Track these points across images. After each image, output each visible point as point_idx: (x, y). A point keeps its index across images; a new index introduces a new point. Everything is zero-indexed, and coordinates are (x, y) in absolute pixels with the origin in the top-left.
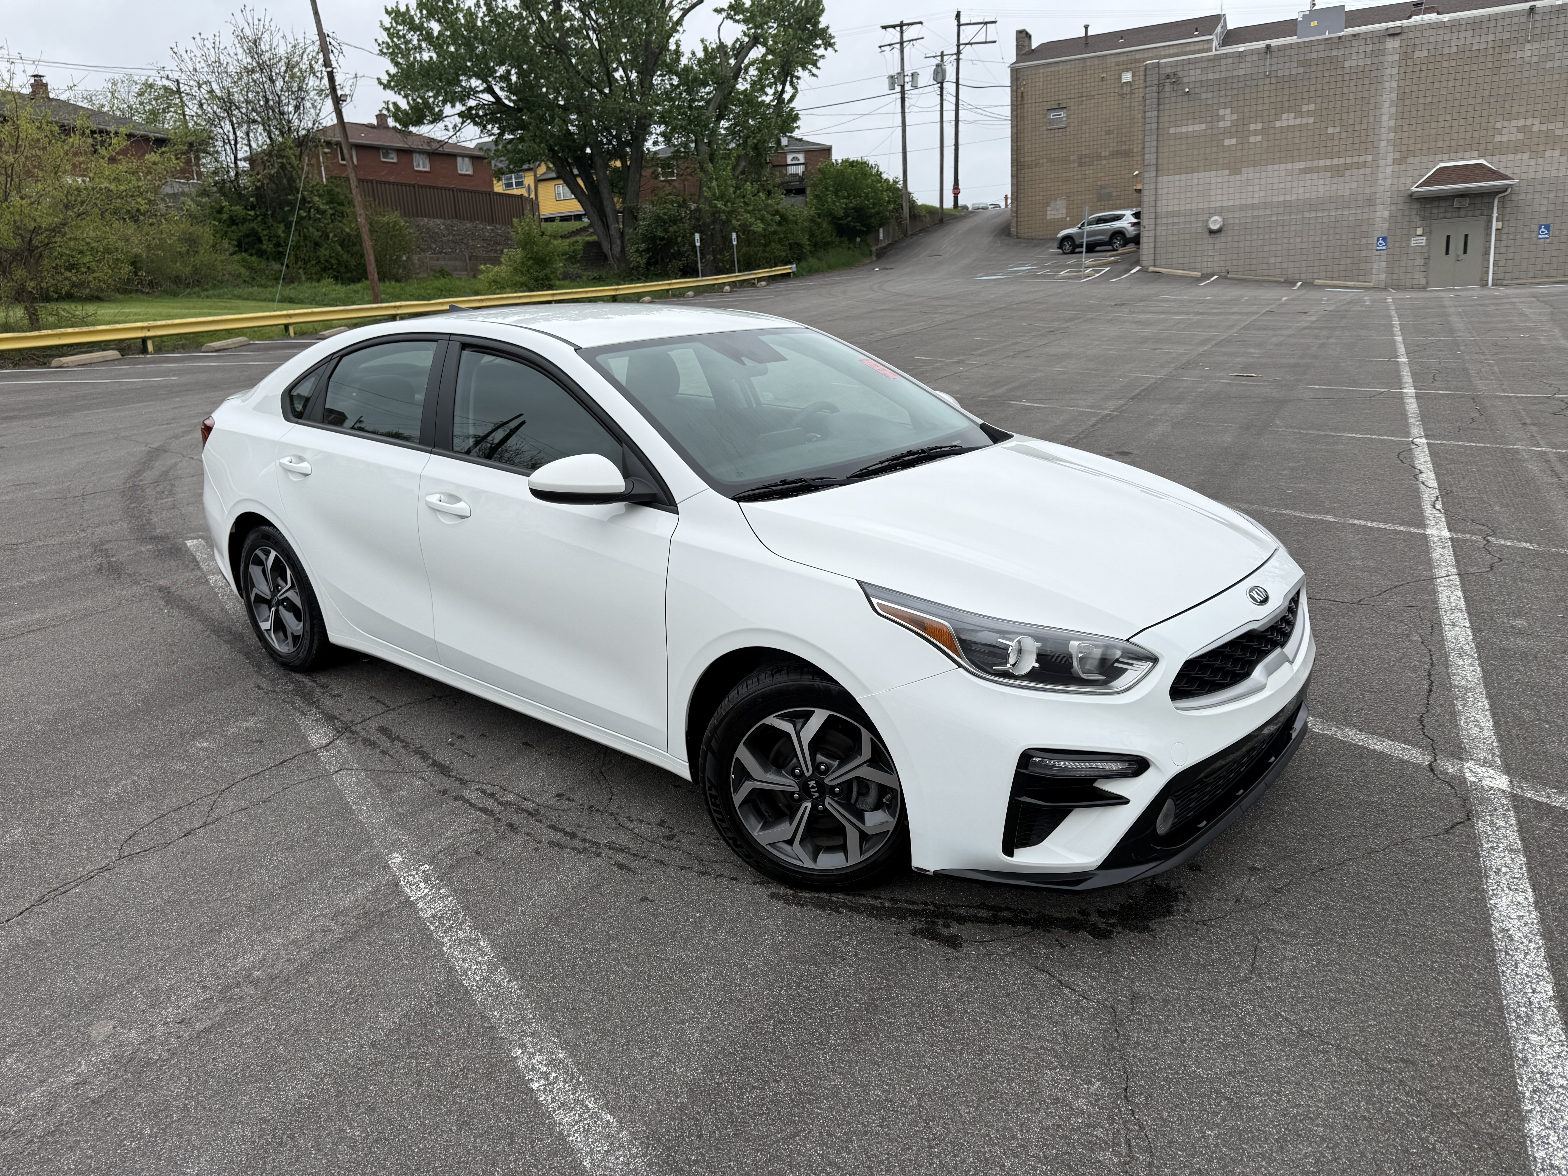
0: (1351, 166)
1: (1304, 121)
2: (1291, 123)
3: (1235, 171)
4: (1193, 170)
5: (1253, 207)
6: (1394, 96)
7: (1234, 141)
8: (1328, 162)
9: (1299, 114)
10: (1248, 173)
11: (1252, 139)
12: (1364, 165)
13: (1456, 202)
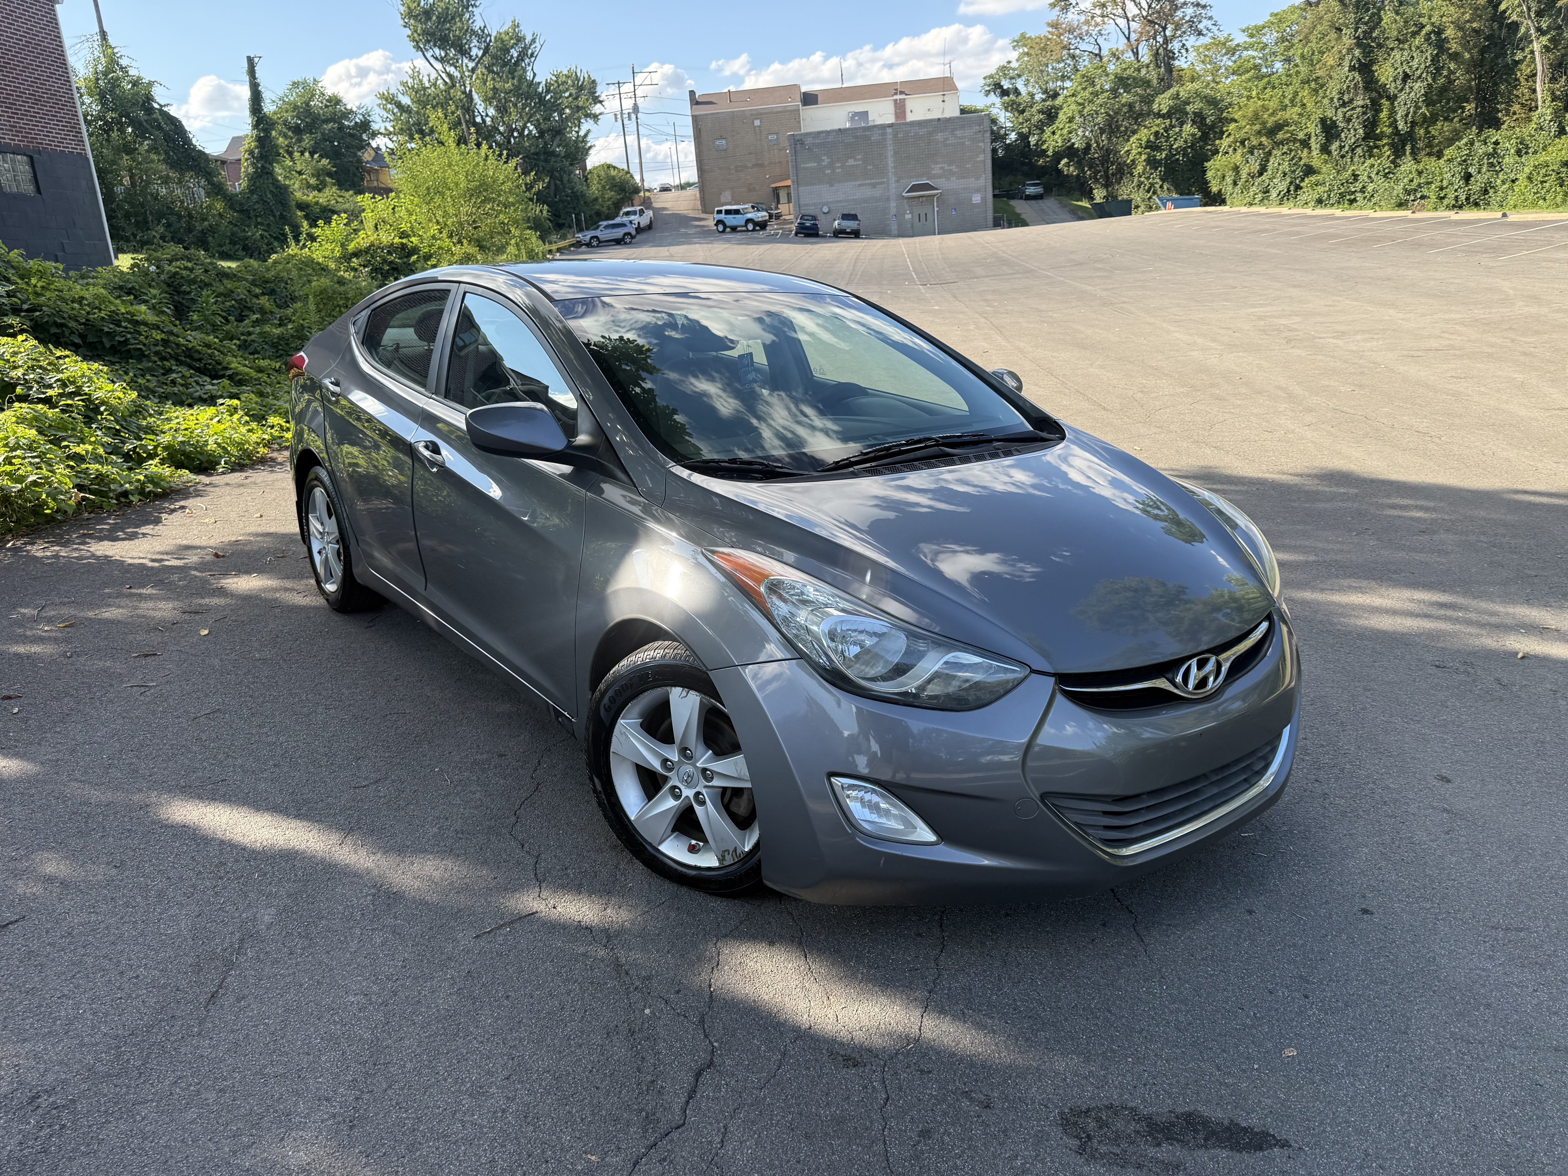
0: (881, 183)
1: (858, 163)
2: (853, 164)
3: (832, 185)
4: (813, 184)
5: (841, 202)
6: (892, 153)
7: (829, 171)
8: (869, 181)
9: (856, 160)
10: (837, 186)
11: (837, 171)
12: (884, 183)
13: (921, 199)
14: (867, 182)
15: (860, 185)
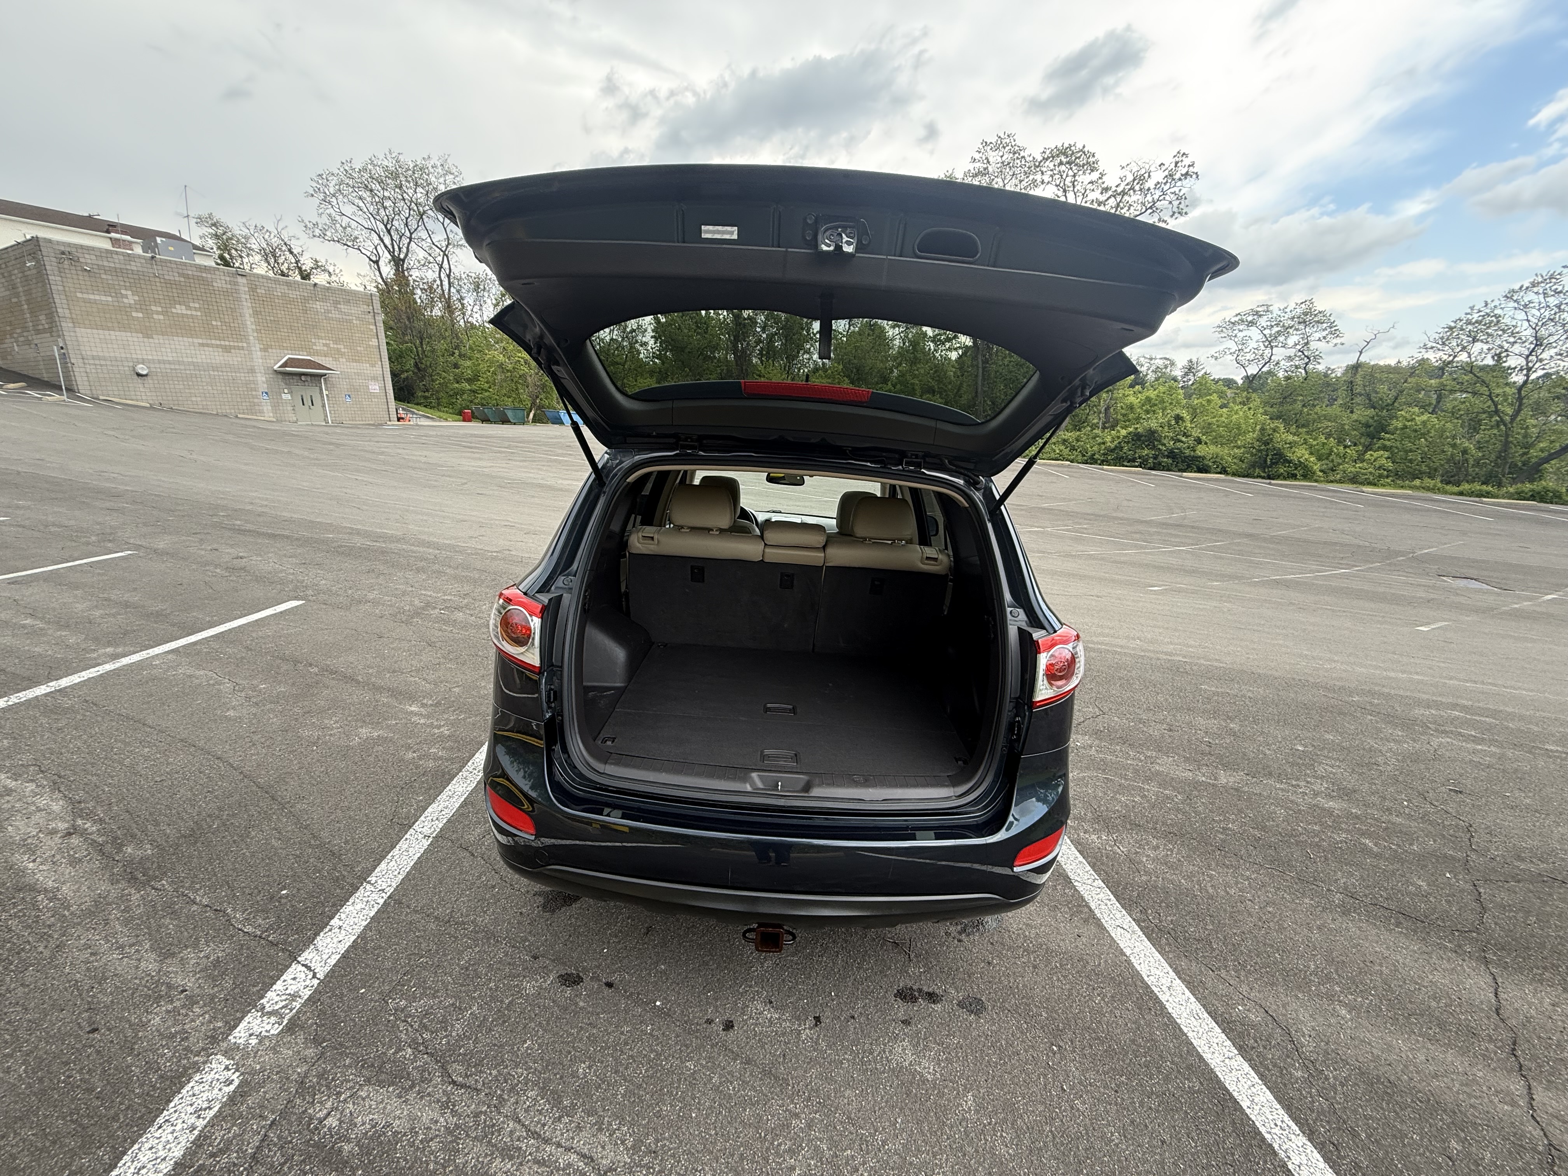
0: (234, 348)
1: (194, 313)
2: (184, 312)
3: (147, 335)
4: (109, 329)
5: (169, 363)
6: (251, 311)
7: (140, 315)
8: (218, 342)
9: (189, 308)
10: (158, 339)
11: (157, 317)
12: (242, 348)
13: (303, 378)
14: (213, 342)
15: (202, 345)
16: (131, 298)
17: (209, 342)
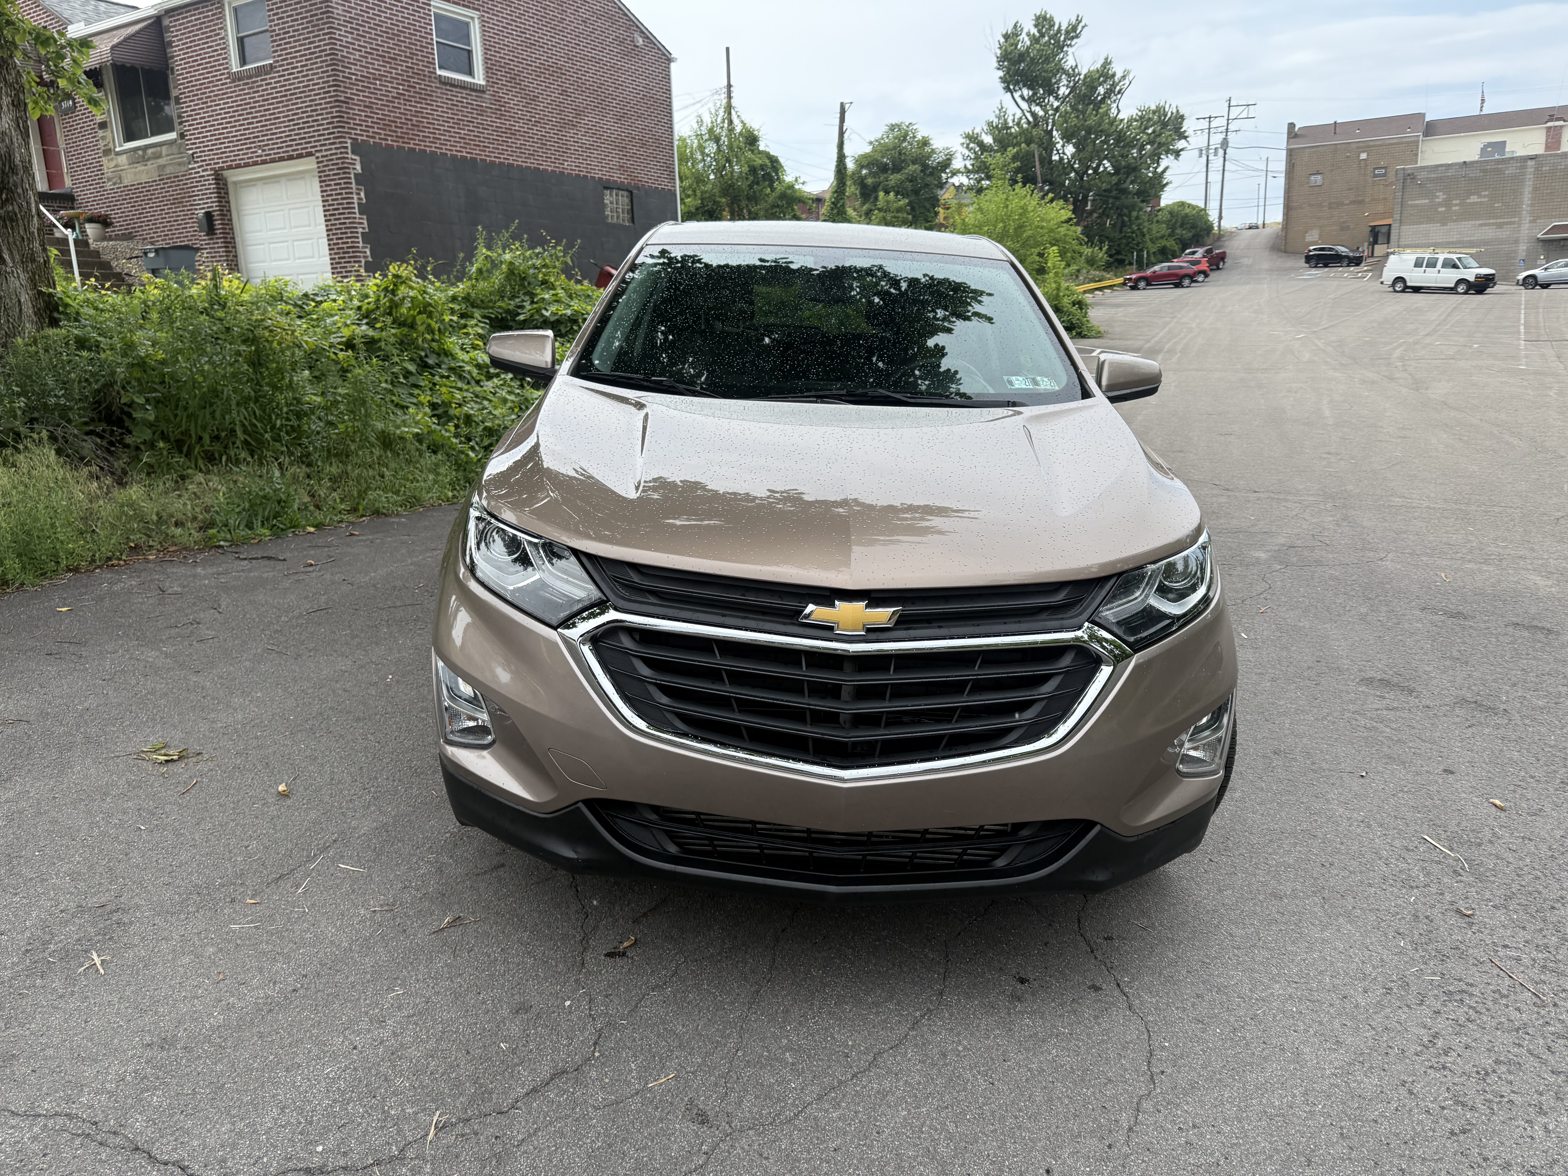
0: (1507, 223)
1: (1483, 200)
3: (1444, 224)
4: (1421, 223)
6: (1531, 189)
7: (1443, 209)
8: (1494, 221)
9: (1480, 196)
10: (1451, 225)
11: (1454, 208)
12: (1513, 223)
13: (1562, 243)
14: (1491, 221)
15: (1481, 225)
16: (1441, 196)
17: (1488, 221)
